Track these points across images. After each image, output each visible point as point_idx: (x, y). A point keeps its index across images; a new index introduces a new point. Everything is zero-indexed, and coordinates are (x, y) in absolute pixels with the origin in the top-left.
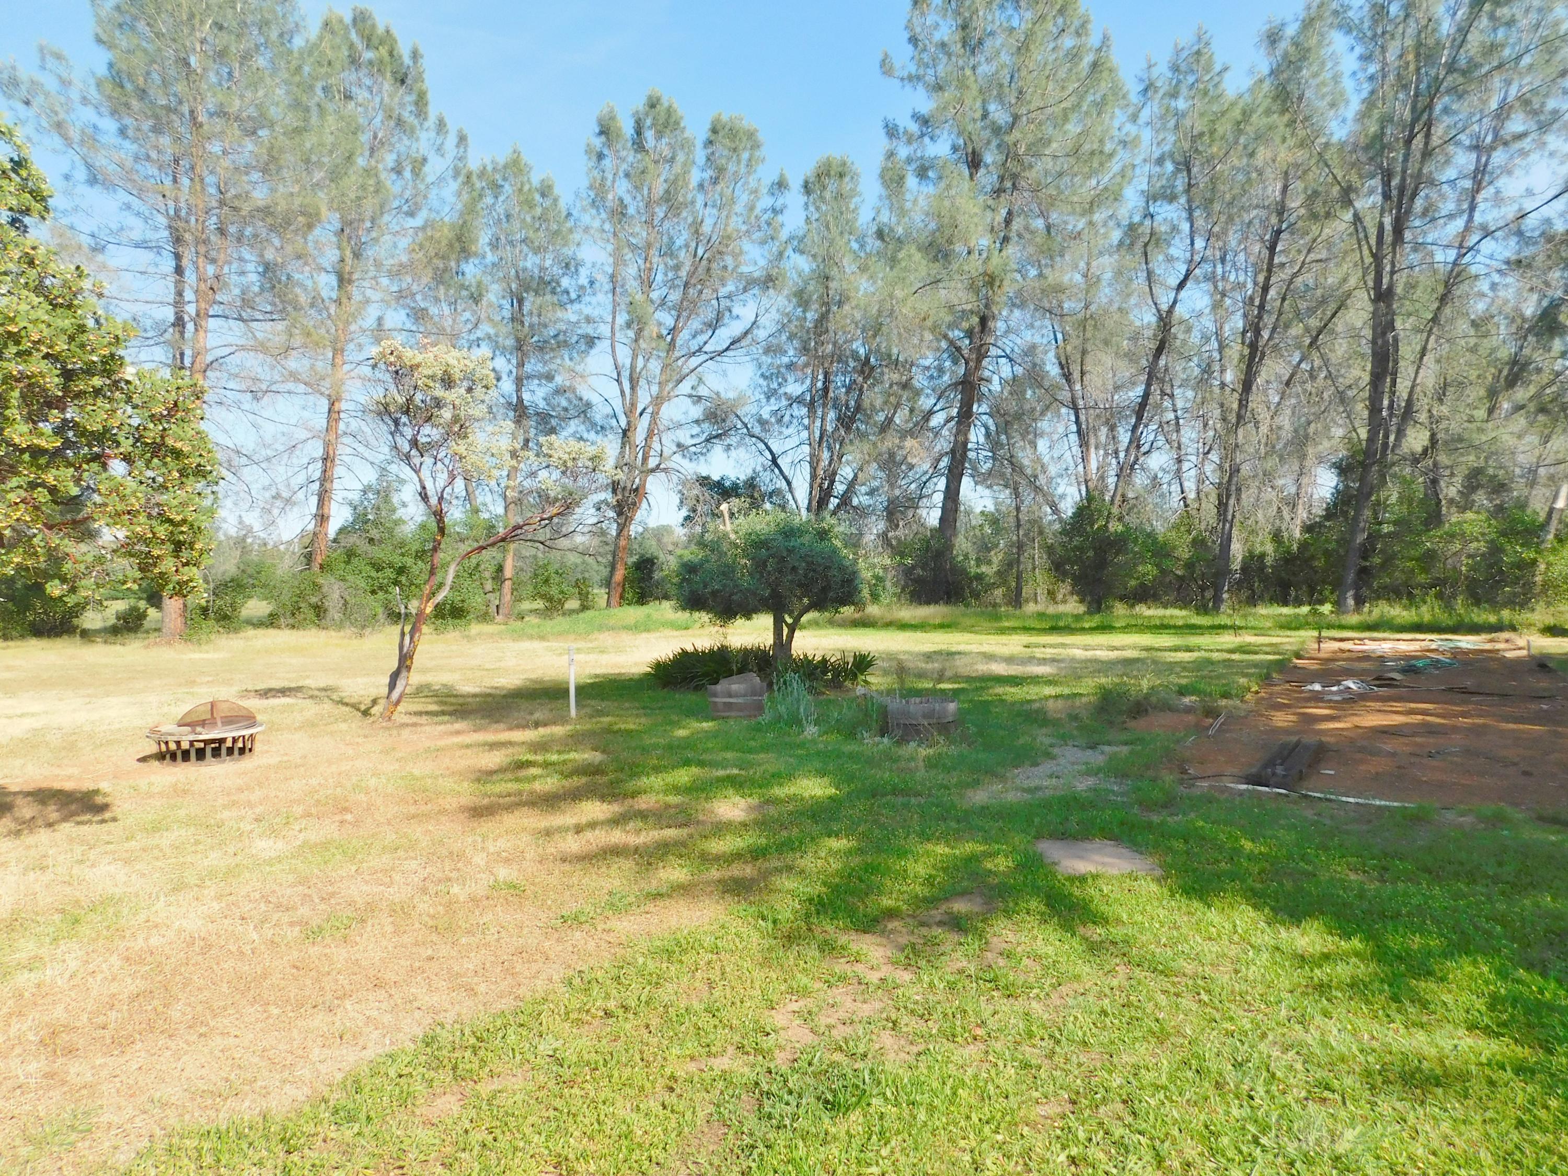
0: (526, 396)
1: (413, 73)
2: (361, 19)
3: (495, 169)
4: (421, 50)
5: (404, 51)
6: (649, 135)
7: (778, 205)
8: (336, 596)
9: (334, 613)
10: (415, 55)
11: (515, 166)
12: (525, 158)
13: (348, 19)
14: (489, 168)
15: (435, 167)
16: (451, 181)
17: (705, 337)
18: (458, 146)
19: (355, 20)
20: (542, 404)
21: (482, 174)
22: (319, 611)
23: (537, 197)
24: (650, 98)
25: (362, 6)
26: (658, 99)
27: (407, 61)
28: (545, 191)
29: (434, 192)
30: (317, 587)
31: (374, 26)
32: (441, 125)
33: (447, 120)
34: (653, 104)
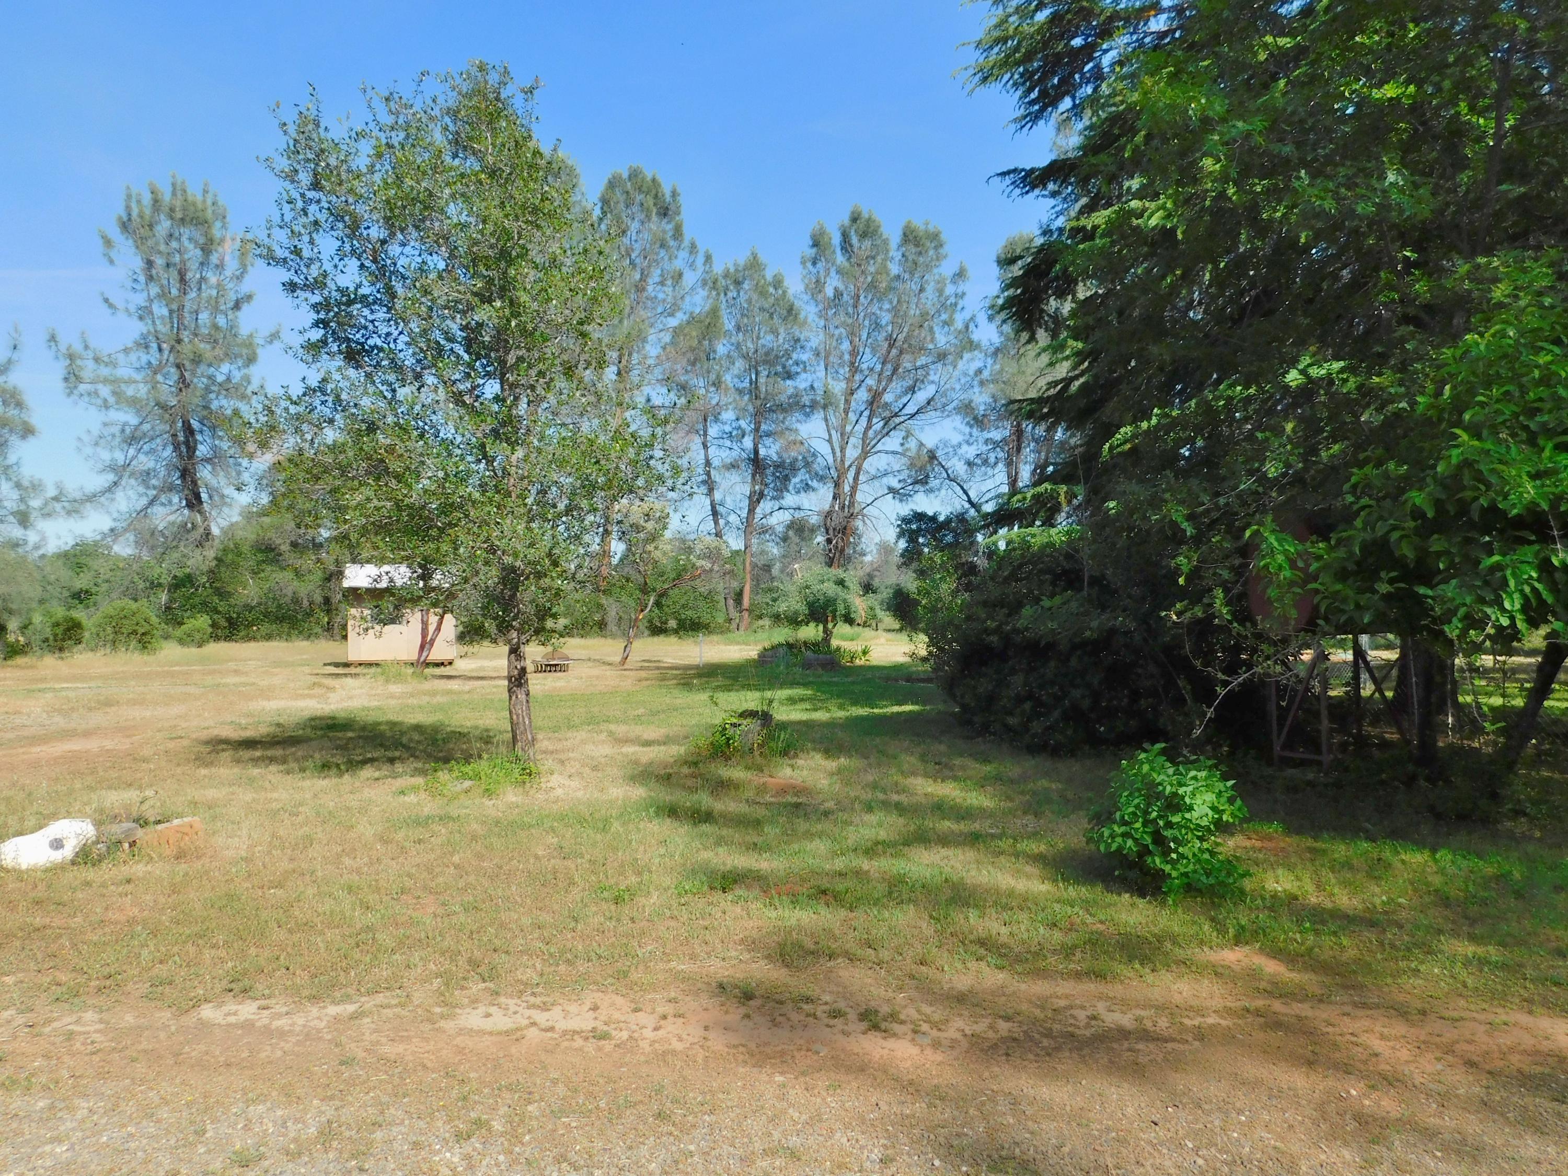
0: (762, 452)
1: (672, 207)
2: (634, 174)
3: (737, 270)
4: (678, 190)
5: (667, 190)
6: (855, 240)
7: (960, 291)
8: (614, 613)
9: (612, 627)
10: (674, 194)
11: (754, 265)
12: (762, 258)
13: (625, 175)
14: (732, 270)
15: (690, 279)
16: (700, 290)
17: (905, 400)
18: (705, 264)
19: (630, 178)
20: (775, 457)
21: (726, 275)
22: (602, 625)
23: (771, 290)
24: (853, 213)
25: (634, 165)
26: (859, 214)
27: (668, 197)
28: (777, 283)
29: (687, 298)
30: (600, 606)
31: (643, 179)
32: (693, 247)
33: (697, 243)
34: (855, 219)
